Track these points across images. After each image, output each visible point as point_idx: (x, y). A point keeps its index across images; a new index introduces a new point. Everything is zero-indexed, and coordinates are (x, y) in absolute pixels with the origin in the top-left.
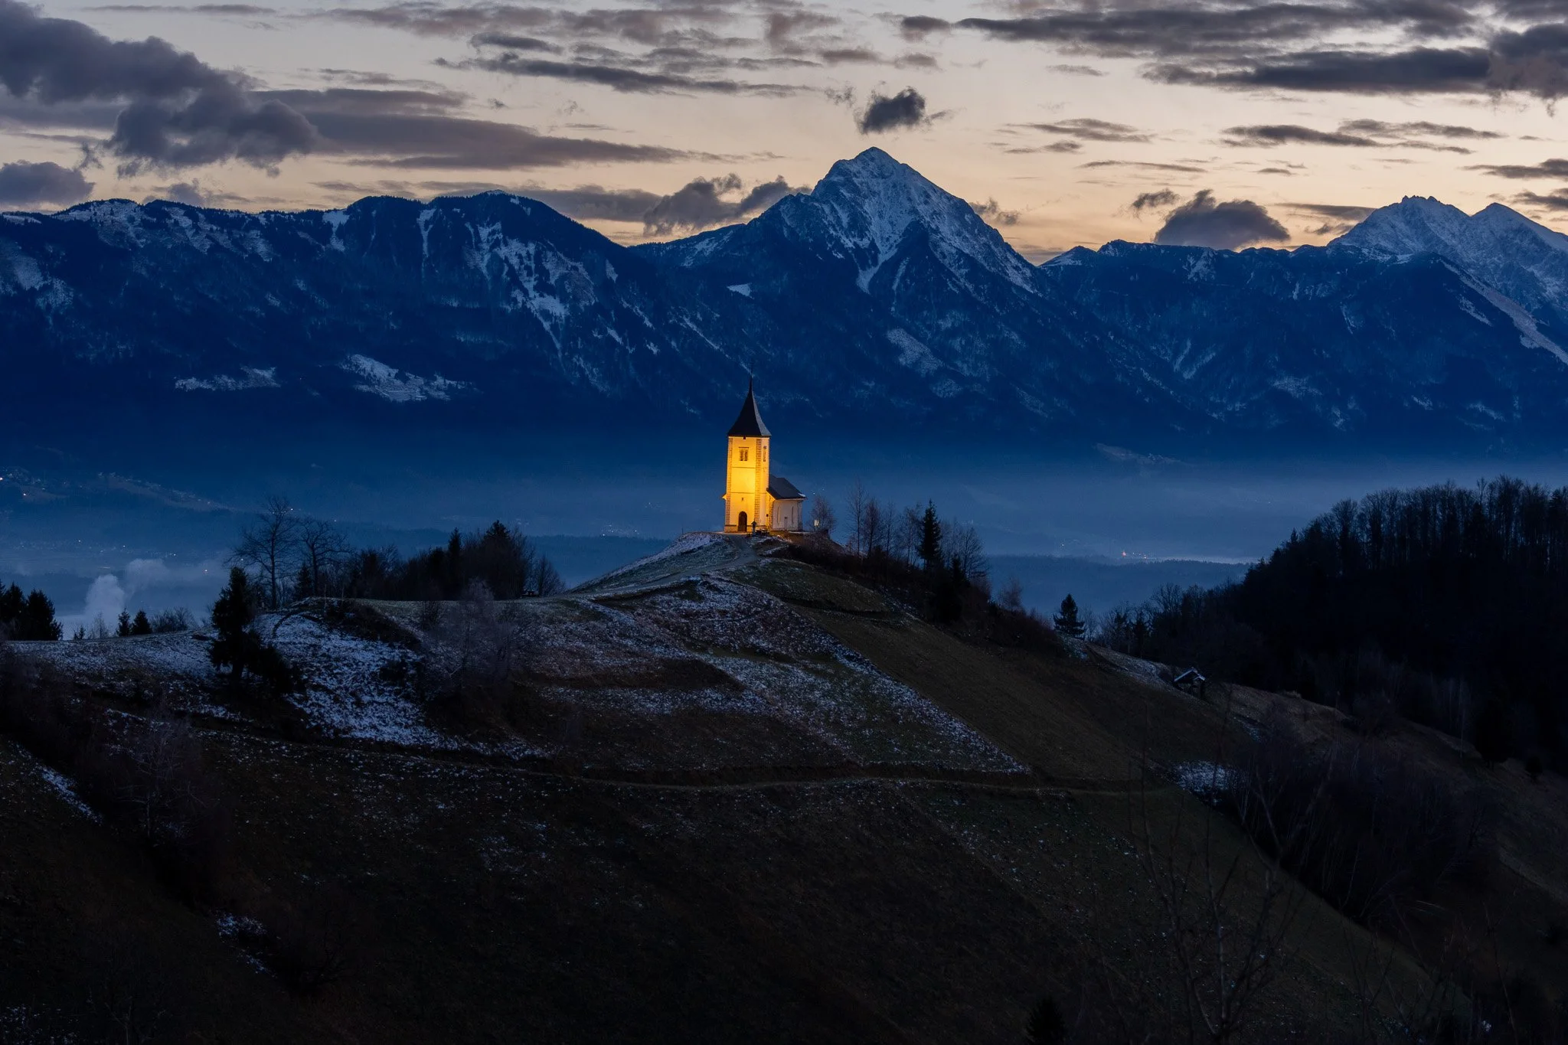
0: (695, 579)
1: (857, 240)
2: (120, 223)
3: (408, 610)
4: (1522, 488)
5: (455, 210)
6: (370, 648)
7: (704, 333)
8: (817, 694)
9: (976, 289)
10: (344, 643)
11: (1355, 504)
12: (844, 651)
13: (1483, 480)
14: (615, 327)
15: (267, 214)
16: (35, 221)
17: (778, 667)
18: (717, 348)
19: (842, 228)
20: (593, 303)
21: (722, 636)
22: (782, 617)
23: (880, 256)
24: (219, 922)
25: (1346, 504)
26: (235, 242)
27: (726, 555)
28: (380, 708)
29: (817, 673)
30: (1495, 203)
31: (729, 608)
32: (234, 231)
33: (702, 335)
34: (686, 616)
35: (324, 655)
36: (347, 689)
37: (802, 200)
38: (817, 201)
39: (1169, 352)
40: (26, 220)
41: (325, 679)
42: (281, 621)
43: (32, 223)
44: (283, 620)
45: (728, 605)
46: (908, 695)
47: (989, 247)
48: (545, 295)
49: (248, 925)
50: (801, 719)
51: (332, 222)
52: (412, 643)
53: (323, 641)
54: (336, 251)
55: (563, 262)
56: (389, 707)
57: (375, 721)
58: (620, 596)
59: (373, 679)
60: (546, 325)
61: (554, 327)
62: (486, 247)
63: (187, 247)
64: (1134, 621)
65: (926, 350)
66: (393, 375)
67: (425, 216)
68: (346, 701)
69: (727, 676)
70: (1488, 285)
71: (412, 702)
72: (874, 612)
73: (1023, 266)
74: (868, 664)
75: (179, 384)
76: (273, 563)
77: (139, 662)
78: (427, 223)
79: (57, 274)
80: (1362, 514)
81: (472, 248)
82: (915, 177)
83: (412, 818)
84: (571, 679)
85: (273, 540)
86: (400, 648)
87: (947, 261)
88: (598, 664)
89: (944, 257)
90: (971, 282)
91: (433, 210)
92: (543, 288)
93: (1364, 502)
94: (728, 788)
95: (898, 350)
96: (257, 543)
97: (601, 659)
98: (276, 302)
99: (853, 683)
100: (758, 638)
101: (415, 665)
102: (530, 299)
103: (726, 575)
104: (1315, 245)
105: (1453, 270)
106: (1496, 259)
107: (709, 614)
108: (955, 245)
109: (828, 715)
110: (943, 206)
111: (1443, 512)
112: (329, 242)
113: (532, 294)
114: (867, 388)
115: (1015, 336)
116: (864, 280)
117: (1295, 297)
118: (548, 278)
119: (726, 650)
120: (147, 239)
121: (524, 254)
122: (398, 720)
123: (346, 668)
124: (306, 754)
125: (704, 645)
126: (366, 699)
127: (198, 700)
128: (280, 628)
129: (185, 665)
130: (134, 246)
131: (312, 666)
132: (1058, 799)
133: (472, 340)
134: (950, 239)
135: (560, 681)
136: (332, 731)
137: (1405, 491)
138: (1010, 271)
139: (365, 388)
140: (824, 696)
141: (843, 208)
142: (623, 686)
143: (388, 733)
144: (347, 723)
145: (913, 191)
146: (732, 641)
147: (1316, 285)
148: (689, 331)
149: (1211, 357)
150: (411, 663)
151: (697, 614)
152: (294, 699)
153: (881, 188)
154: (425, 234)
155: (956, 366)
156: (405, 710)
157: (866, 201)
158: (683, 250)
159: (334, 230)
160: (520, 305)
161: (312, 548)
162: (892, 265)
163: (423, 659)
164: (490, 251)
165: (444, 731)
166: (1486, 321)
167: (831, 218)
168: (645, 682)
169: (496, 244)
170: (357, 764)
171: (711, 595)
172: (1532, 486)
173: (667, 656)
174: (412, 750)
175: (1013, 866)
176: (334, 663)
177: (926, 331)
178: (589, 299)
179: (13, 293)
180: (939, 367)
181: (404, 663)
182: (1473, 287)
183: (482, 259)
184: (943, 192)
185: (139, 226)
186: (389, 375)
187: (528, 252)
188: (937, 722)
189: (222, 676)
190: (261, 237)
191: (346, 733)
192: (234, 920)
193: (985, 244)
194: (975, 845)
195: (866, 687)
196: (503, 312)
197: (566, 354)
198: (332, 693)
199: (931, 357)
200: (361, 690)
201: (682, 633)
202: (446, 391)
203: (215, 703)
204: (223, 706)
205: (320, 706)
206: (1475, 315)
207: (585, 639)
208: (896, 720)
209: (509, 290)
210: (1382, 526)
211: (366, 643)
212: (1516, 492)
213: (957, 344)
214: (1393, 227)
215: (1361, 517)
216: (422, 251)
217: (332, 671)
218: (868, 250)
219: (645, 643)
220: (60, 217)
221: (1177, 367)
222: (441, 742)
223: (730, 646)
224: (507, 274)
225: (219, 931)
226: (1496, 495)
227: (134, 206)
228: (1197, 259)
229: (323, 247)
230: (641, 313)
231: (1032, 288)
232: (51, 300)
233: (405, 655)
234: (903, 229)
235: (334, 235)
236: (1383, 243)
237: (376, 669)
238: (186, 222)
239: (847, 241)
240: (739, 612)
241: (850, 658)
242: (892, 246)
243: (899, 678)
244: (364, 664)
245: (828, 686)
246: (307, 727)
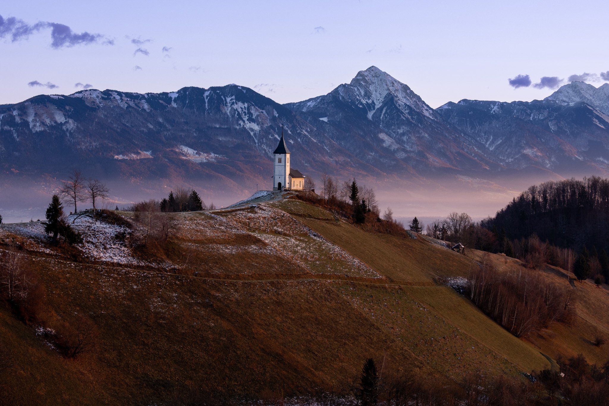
0: (254, 206)
1: (367, 100)
2: (94, 98)
3: (130, 214)
4: (601, 180)
5: (217, 91)
6: (112, 227)
7: (311, 136)
8: (299, 248)
9: (412, 118)
10: (101, 225)
11: (537, 187)
12: (313, 233)
13: (585, 177)
14: (277, 134)
15: (148, 94)
16: (62, 98)
17: (284, 238)
18: (315, 141)
19: (361, 96)
20: (269, 125)
21: (263, 226)
22: (289, 220)
23: (376, 106)
24: (37, 330)
25: (533, 187)
26: (136, 105)
27: (271, 198)
28: (114, 250)
29: (300, 240)
30: (606, 83)
31: (267, 216)
32: (136, 100)
33: (310, 137)
34: (249, 219)
35: (92, 230)
36: (101, 243)
37: (346, 86)
38: (352, 86)
39: (484, 140)
40: (59, 98)
41: (92, 239)
42: (77, 217)
43: (61, 99)
44: (78, 217)
45: (267, 215)
46: (337, 249)
47: (417, 102)
48: (251, 122)
49: (49, 331)
50: (290, 257)
51: (172, 96)
52: (129, 226)
53: (93, 225)
54: (174, 108)
55: (258, 110)
56: (117, 249)
57: (112, 255)
58: (223, 211)
59: (112, 239)
60: (252, 134)
61: (255, 134)
62: (229, 105)
63: (118, 107)
64: (441, 227)
65: (394, 141)
66: (195, 153)
67: (207, 93)
68: (100, 247)
69: (261, 241)
70: (604, 114)
71: (127, 248)
72: (328, 219)
73: (429, 109)
74: (322, 238)
75: (116, 157)
76: (75, 195)
77: (16, 232)
78: (207, 96)
79: (70, 117)
80: (539, 191)
81: (224, 105)
82: (388, 77)
83: (122, 291)
84: (195, 240)
85: (75, 186)
86: (124, 227)
87: (401, 108)
88: (208, 235)
89: (400, 106)
90: (410, 115)
91: (210, 92)
92: (251, 120)
93: (540, 186)
94: (254, 281)
95: (383, 141)
96: (69, 188)
97: (209, 233)
98: (151, 127)
99: (315, 245)
100: (278, 227)
101: (129, 233)
102: (246, 124)
103: (268, 205)
104: (538, 100)
105: (590, 108)
106: (607, 104)
107: (258, 218)
108: (404, 102)
109: (302, 256)
110: (399, 87)
111: (570, 189)
112: (171, 104)
113: (246, 122)
114: (371, 155)
115: (426, 135)
116: (370, 115)
117: (531, 119)
118: (252, 116)
119: (264, 231)
120: (103, 104)
121: (243, 107)
122: (121, 254)
123: (101, 235)
124: (81, 267)
125: (255, 230)
126: (108, 246)
127: (39, 246)
128: (76, 220)
129: (36, 233)
130: (99, 107)
131: (87, 234)
132: (395, 288)
133: (224, 139)
134: (402, 100)
135: (190, 241)
136: (93, 258)
137: (556, 182)
138: (424, 111)
139: (184, 158)
140: (302, 249)
141: (362, 89)
142: (217, 243)
143: (116, 260)
144: (99, 255)
145: (388, 82)
146: (266, 228)
147: (539, 115)
148: (305, 135)
149: (500, 142)
150: (128, 233)
151: (253, 218)
152: (79, 247)
153: (376, 81)
154: (206, 101)
155: (404, 147)
156: (124, 251)
157: (371, 86)
158: (303, 105)
159: (173, 99)
160: (242, 126)
161: (92, 190)
162: (381, 109)
163: (133, 232)
164: (231, 106)
165: (139, 259)
166: (602, 127)
167: (357, 92)
168: (225, 242)
169: (233, 103)
170: (102, 271)
171: (260, 211)
172: (604, 179)
173: (237, 233)
174: (126, 266)
175: (372, 312)
176: (97, 233)
177: (393, 134)
178: (267, 124)
179: (54, 124)
180: (398, 147)
181: (124, 233)
182: (598, 114)
183: (228, 110)
184: (399, 82)
185: (101, 99)
186: (194, 153)
187: (245, 107)
188: (348, 259)
189: (50, 237)
190: (146, 102)
191: (99, 259)
192: (43, 329)
193: (415, 101)
194: (357, 304)
195: (320, 246)
196: (236, 129)
197: (259, 144)
198: (95, 244)
199: (395, 144)
200: (107, 243)
201: (246, 225)
202: (215, 159)
203: (45, 247)
204: (49, 249)
205: (90, 249)
206: (599, 125)
207: (204, 226)
208: (331, 258)
209: (238, 120)
210: (547, 195)
211: (110, 225)
212: (598, 182)
213: (405, 138)
214: (568, 93)
215: (539, 192)
216: (205, 107)
217: (95, 236)
218: (371, 104)
219: (229, 228)
220: (71, 96)
221: (487, 146)
222: (138, 263)
223: (266, 230)
224: (237, 115)
225: (36, 333)
226: (591, 183)
227: (98, 91)
228: (494, 105)
229: (169, 106)
230: (287, 129)
231: (433, 117)
232: (68, 127)
233: (125, 230)
234: (384, 96)
235: (173, 102)
236: (564, 99)
237: (113, 235)
238: (118, 97)
239: (363, 101)
240: (271, 218)
241: (315, 235)
242: (380, 102)
243: (334, 243)
244: (108, 233)
245: (304, 245)
246: (83, 257)
